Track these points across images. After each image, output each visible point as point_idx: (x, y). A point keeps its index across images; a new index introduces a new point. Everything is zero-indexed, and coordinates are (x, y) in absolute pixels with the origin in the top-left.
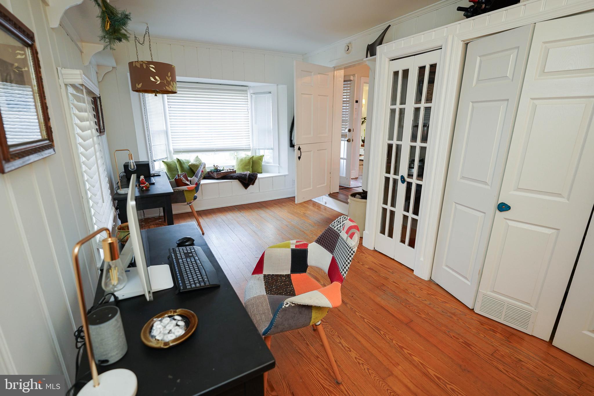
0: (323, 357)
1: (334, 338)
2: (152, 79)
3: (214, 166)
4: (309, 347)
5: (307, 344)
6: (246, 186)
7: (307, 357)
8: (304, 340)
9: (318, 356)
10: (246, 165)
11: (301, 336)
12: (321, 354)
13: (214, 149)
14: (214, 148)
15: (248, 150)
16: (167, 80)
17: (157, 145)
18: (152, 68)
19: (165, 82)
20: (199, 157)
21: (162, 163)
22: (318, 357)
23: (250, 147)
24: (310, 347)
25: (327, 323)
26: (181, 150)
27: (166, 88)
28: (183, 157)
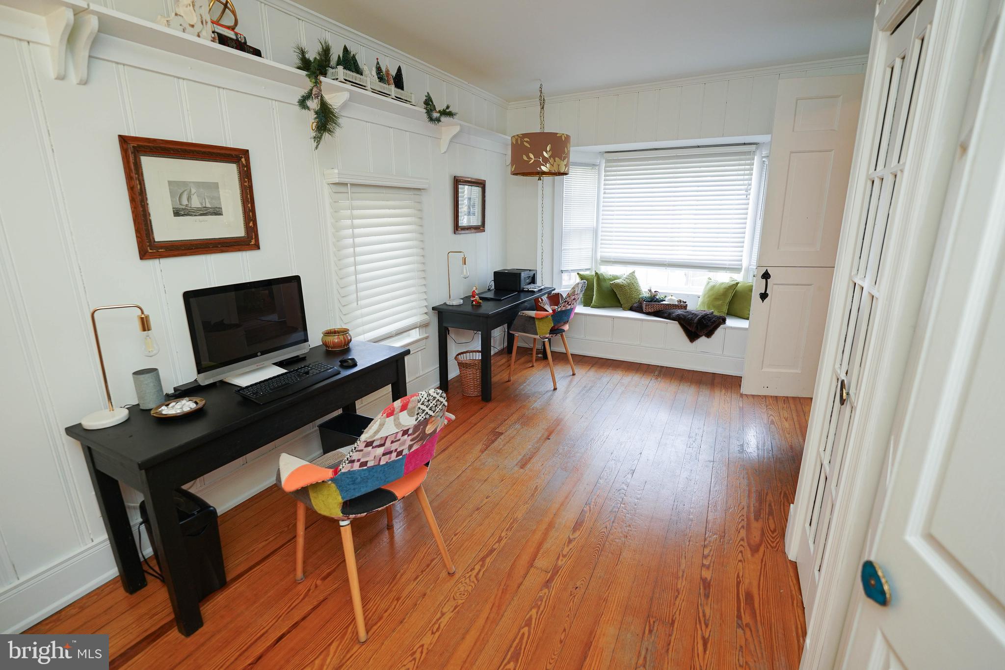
0: (402, 605)
1: (448, 603)
2: (525, 158)
3: (650, 291)
4: (412, 582)
5: (416, 578)
6: (692, 336)
7: (393, 587)
8: (422, 572)
9: (400, 599)
10: (716, 299)
11: (428, 566)
12: (405, 601)
13: (665, 263)
14: (666, 261)
15: (737, 270)
16: (544, 157)
17: (572, 249)
18: (527, 142)
19: (541, 160)
20: (636, 274)
21: (577, 276)
22: (398, 599)
23: (741, 265)
24: (412, 584)
25: (476, 582)
26: (612, 260)
27: (541, 168)
28: (608, 271)
